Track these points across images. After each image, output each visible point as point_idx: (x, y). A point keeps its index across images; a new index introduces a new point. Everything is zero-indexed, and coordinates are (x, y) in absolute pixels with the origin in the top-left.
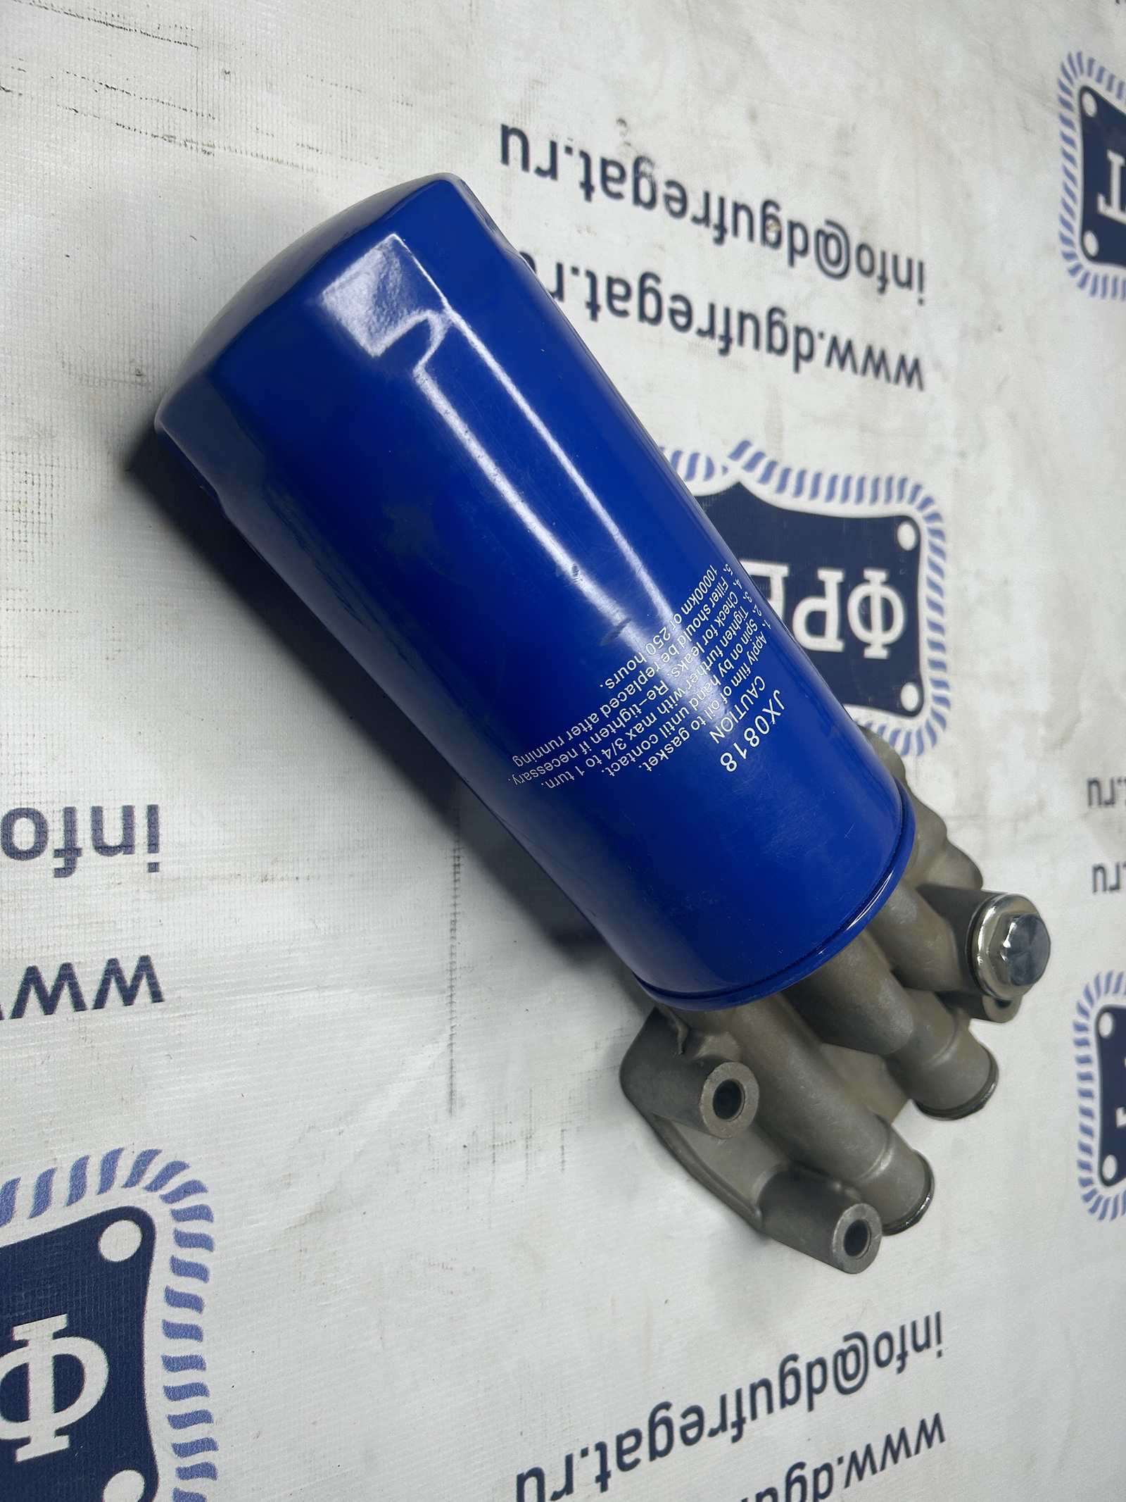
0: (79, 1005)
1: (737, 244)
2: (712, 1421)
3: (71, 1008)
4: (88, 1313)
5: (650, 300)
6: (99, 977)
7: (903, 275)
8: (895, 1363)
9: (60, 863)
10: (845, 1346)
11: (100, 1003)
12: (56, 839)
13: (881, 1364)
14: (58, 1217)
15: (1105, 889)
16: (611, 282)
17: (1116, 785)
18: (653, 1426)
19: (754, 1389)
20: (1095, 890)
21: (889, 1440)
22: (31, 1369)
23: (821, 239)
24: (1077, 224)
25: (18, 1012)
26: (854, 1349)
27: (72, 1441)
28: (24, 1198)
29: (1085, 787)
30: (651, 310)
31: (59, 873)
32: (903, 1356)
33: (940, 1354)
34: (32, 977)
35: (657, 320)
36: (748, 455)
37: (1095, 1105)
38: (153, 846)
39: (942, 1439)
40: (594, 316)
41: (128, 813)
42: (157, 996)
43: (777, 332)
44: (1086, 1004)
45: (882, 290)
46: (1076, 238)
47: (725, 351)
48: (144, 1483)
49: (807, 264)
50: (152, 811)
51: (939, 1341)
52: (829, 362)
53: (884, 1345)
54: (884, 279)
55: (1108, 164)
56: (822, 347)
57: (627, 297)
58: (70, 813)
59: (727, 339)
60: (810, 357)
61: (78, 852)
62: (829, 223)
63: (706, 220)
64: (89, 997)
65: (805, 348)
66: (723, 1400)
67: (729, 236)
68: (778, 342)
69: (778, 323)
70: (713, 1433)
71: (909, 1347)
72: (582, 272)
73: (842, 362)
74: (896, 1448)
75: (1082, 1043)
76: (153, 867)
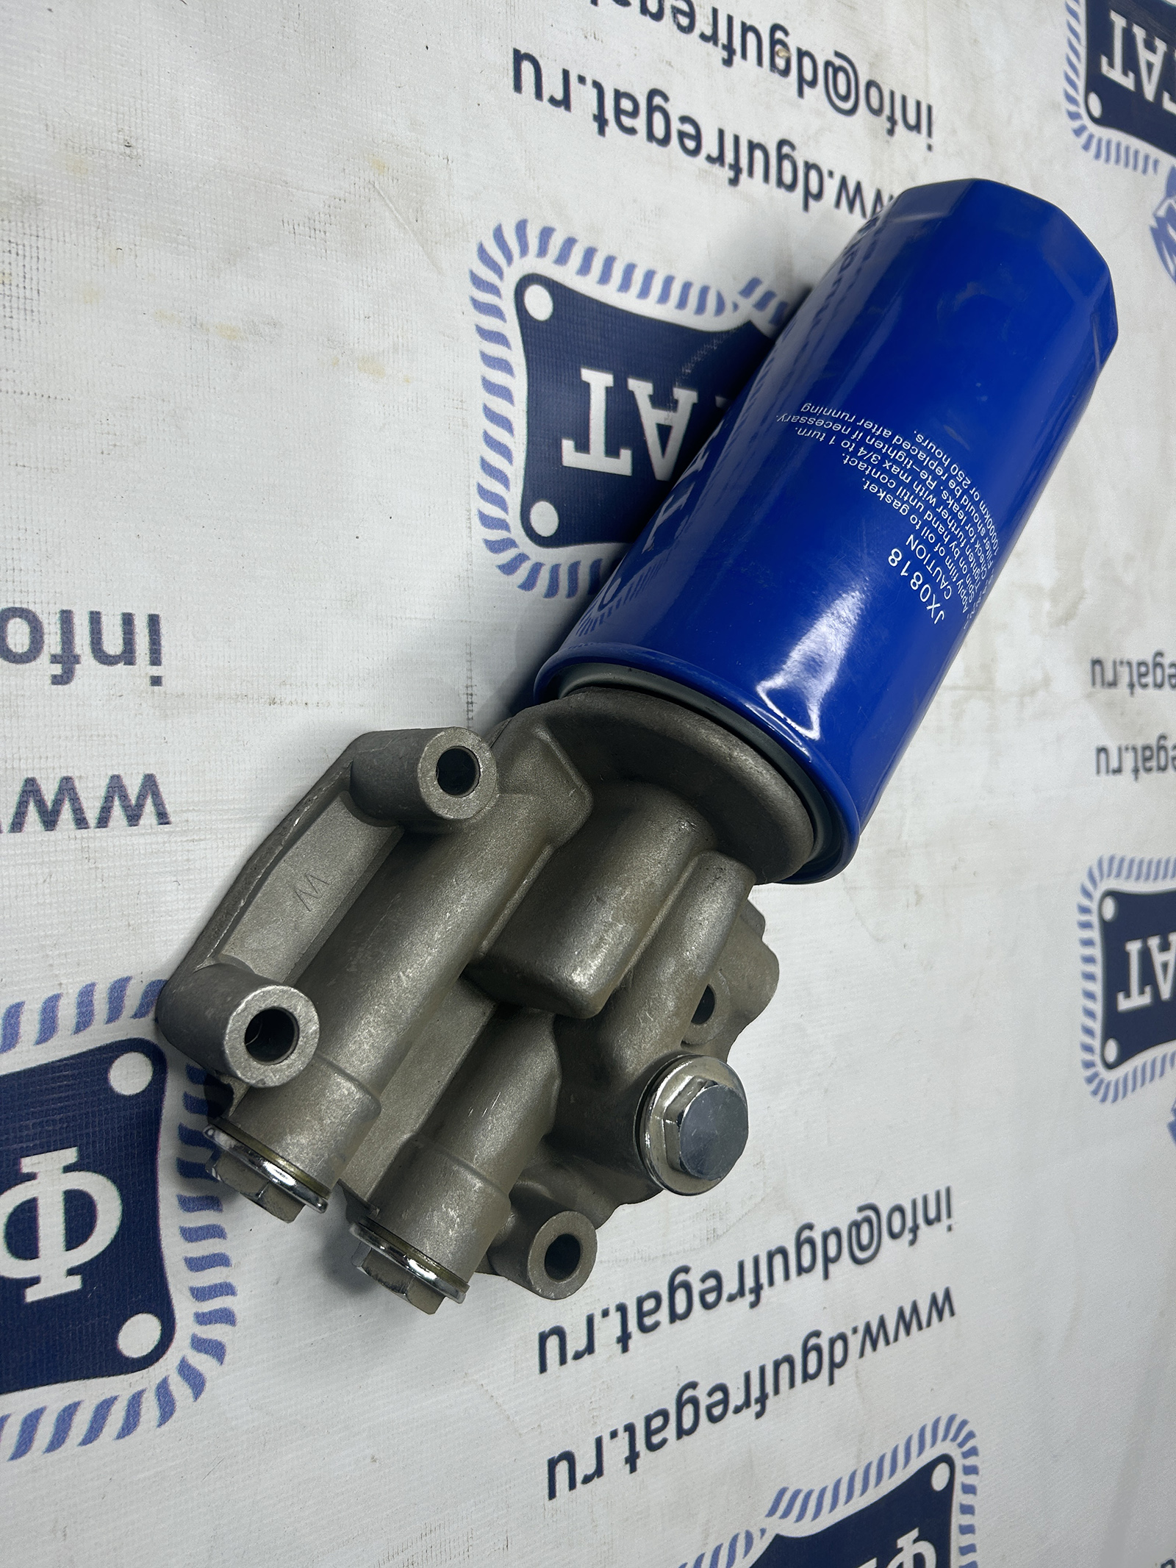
0: (81, 822)
1: (745, 68)
2: (730, 1286)
3: (72, 826)
4: (100, 1148)
5: (658, 118)
6: (102, 792)
7: (912, 119)
8: (908, 1236)
9: (57, 669)
10: (859, 1217)
11: (103, 821)
12: (52, 643)
13: (893, 1236)
14: (64, 1046)
15: (1108, 771)
16: (618, 95)
17: (1119, 668)
18: (672, 1290)
19: (771, 1256)
20: (1098, 772)
21: (901, 1313)
22: (41, 1203)
23: (830, 70)
24: (1081, 84)
25: (17, 825)
26: (868, 1220)
27: (84, 1282)
28: (29, 1025)
29: (1089, 666)
30: (659, 131)
31: (57, 680)
32: (915, 1229)
33: (950, 1228)
34: (31, 789)
35: (665, 141)
36: (758, 293)
37: (1097, 988)
38: (155, 659)
39: (952, 1313)
40: (602, 131)
41: (128, 620)
42: (163, 817)
43: (787, 165)
44: (1089, 887)
45: (891, 132)
46: (1080, 99)
47: (734, 182)
48: (160, 1328)
49: (815, 95)
50: (154, 621)
51: (949, 1216)
52: (838, 204)
53: (897, 1219)
54: (892, 119)
55: (1110, 26)
56: (831, 187)
57: (634, 114)
58: (66, 617)
59: (736, 168)
60: (819, 196)
61: (77, 659)
62: (838, 54)
63: (713, 38)
64: (92, 815)
65: (814, 187)
66: (741, 1266)
67: (737, 58)
68: (788, 178)
69: (787, 156)
70: (731, 1298)
71: (921, 1220)
72: (589, 82)
73: (851, 205)
74: (909, 1320)
75: (1085, 925)
76: (156, 681)
